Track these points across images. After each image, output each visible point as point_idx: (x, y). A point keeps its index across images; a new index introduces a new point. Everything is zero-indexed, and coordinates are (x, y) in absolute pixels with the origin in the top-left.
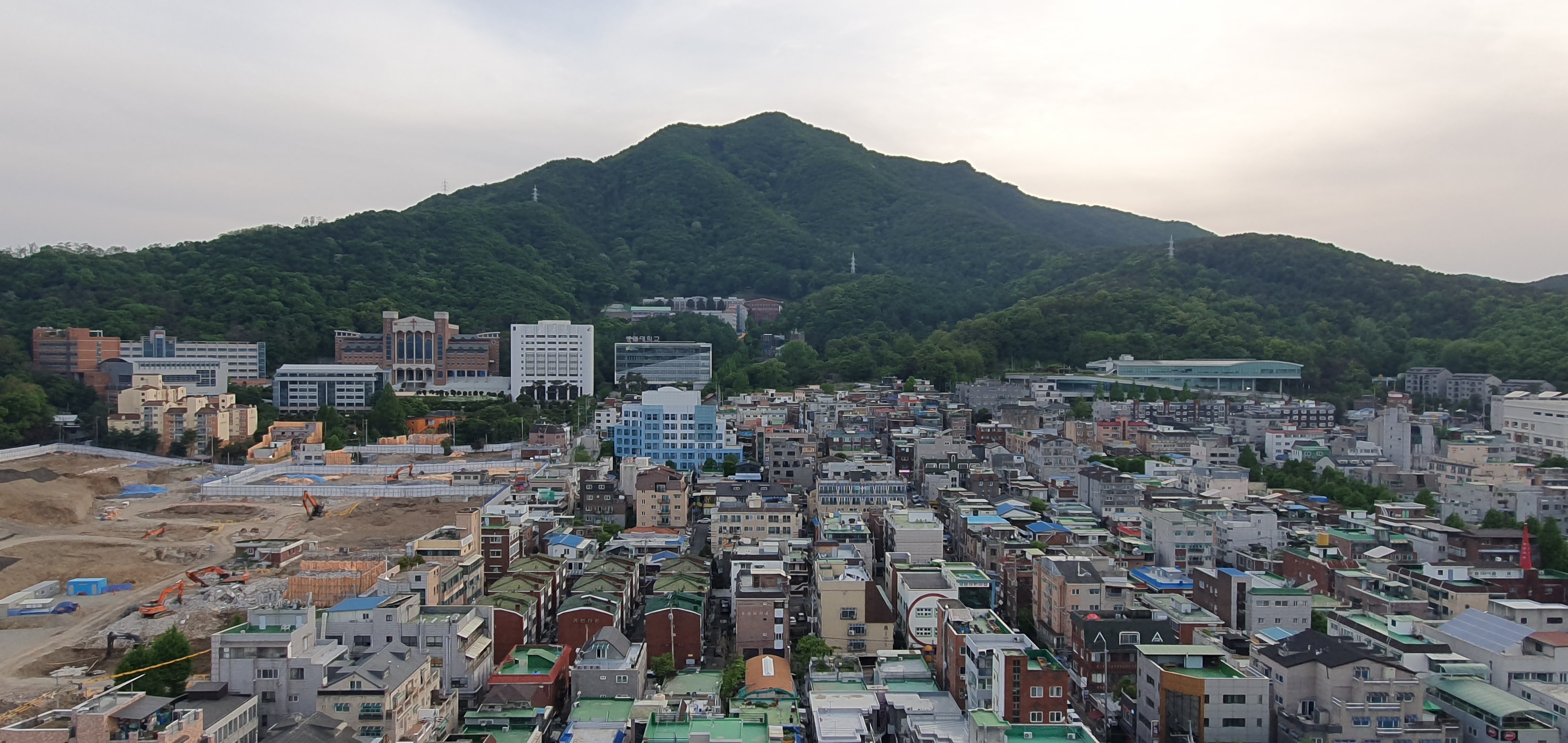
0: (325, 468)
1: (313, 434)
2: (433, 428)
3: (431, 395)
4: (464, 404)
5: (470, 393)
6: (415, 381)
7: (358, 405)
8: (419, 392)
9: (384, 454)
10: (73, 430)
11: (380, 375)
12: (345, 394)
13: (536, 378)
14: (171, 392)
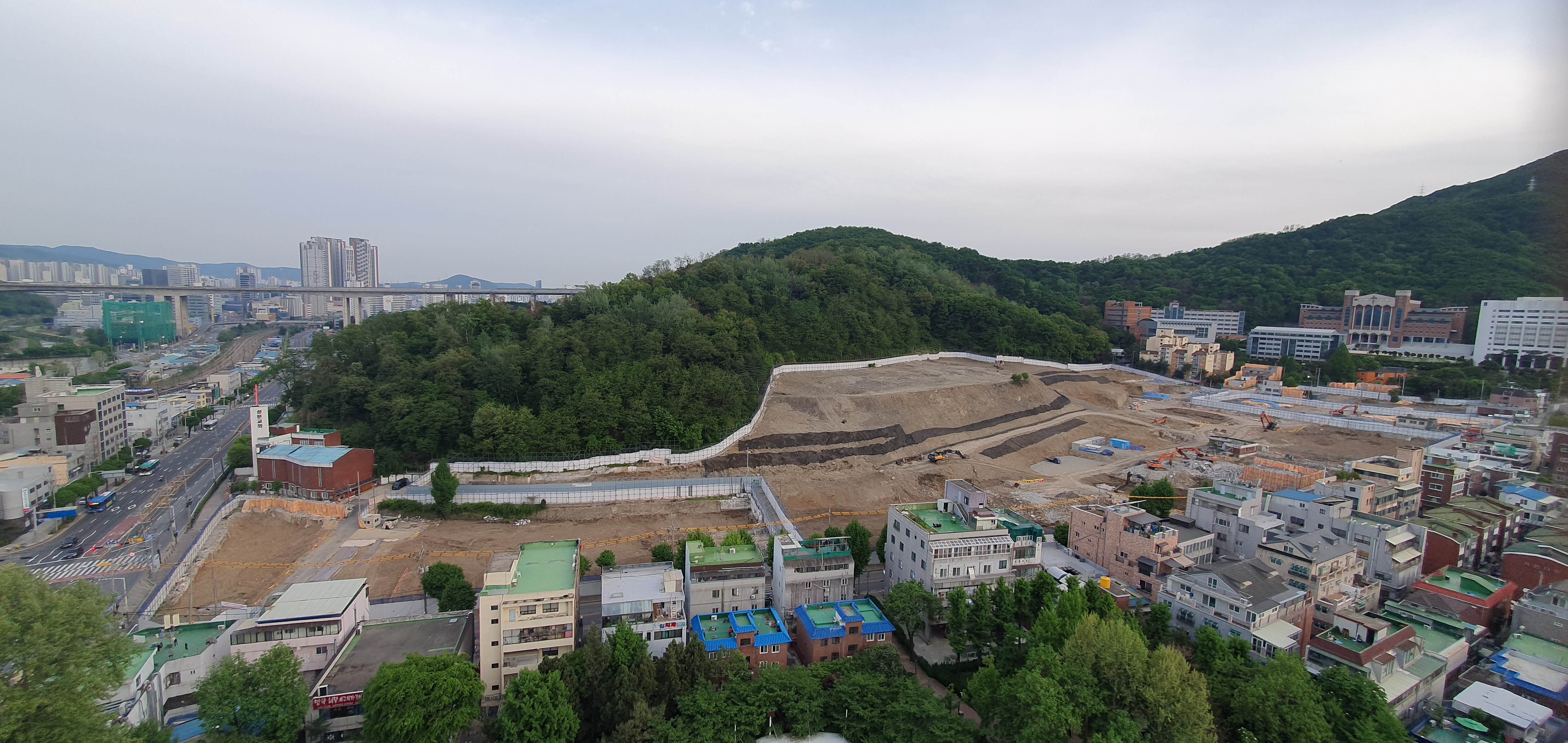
1: (1274, 374)
4: (1417, 363)
6: (1369, 343)
7: (1313, 357)
8: (1372, 352)
9: (1333, 395)
10: (1121, 358)
11: (1336, 337)
12: (1303, 349)
13: (1506, 348)
14: (1178, 339)
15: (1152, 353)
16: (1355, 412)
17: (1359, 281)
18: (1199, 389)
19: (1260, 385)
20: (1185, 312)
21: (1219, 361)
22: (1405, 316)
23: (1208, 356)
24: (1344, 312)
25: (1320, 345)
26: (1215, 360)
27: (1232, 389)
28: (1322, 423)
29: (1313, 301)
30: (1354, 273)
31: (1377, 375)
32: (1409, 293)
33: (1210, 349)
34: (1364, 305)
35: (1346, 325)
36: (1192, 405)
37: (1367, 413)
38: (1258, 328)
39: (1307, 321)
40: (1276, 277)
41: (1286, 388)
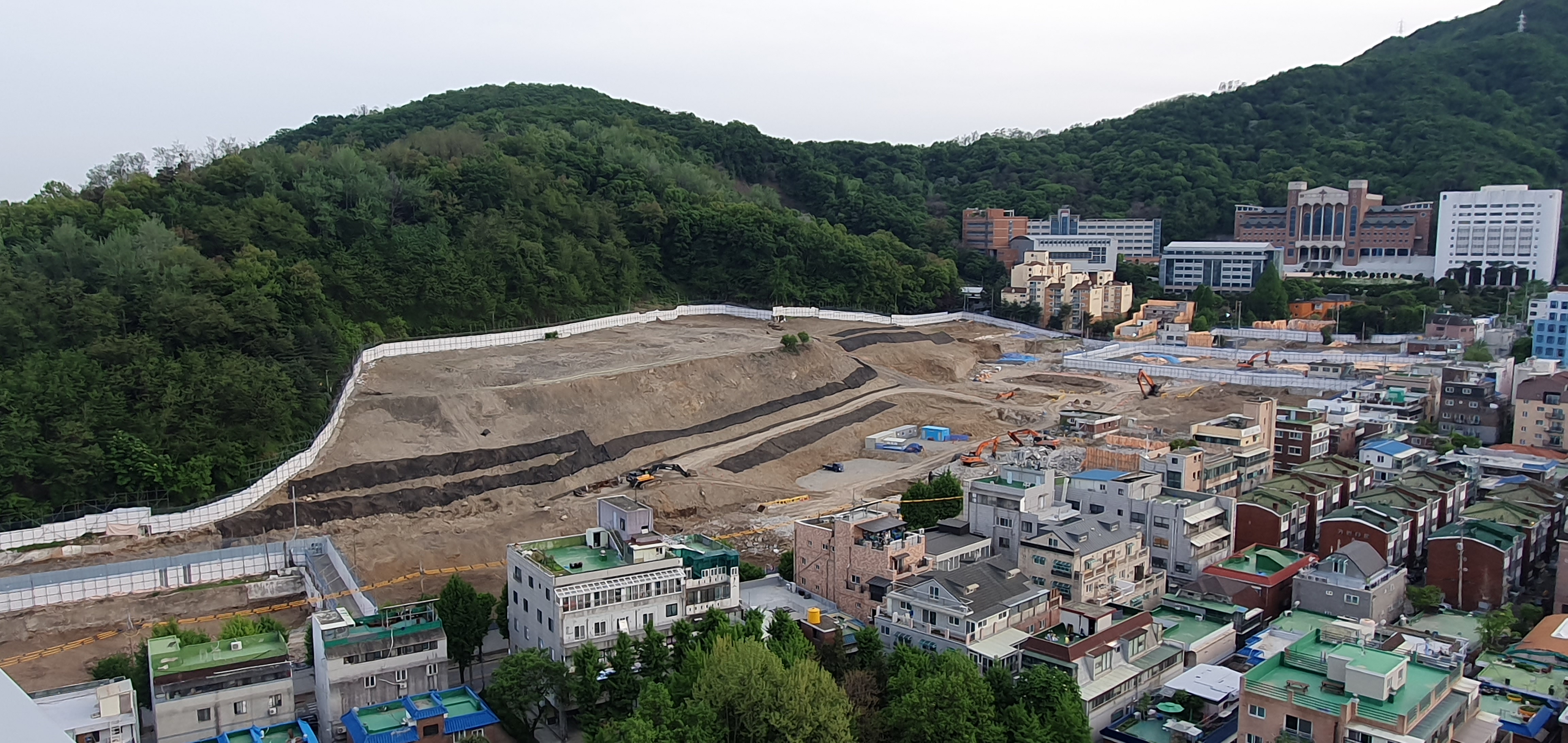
0: (1185, 349)
1: (1182, 314)
2: (1318, 313)
3: (1330, 276)
4: (1367, 287)
5: (1379, 274)
6: (1320, 261)
7: (1244, 285)
8: (1316, 273)
9: (1256, 340)
10: (977, 301)
11: (1270, 253)
12: (1231, 273)
13: (1470, 259)
14: (1056, 268)
15: (1018, 290)
16: (1266, 361)
17: (1312, 168)
18: (1082, 343)
19: (1160, 332)
20: (1080, 224)
21: (1111, 298)
22: (1361, 218)
23: (1092, 291)
24: (1288, 216)
25: (1250, 266)
26: (1105, 298)
27: (1124, 340)
28: (1223, 382)
29: (1251, 200)
30: (1306, 156)
31: (1313, 306)
32: (1364, 185)
33: (1099, 281)
34: (1312, 203)
35: (1291, 235)
36: (1063, 368)
37: (1285, 362)
38: (1173, 245)
39: (1244, 230)
40: (1207, 164)
41: (1193, 333)
